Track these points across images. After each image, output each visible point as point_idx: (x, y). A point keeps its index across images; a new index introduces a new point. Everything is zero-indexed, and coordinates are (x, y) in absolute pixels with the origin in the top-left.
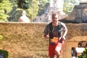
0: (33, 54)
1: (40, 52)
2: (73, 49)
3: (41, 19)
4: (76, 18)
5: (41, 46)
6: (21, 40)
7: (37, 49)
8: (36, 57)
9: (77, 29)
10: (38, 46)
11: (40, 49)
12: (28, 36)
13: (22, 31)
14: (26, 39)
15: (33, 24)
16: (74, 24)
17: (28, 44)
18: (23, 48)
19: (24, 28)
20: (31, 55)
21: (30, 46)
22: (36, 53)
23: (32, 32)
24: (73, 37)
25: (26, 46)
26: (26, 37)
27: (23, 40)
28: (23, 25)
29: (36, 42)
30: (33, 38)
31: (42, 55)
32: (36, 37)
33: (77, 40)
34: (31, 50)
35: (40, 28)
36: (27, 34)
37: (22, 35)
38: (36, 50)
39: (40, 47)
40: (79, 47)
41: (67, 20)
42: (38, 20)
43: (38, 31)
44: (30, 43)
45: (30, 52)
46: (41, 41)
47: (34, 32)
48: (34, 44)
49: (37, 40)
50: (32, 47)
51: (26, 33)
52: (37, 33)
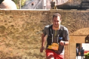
0: (23, 53)
1: (32, 51)
2: (78, 45)
3: (33, 4)
4: (82, 2)
5: (34, 42)
6: (5, 33)
7: (29, 46)
8: (26, 58)
9: (84, 17)
10: (29, 43)
11: (32, 46)
12: (14, 29)
13: (5, 21)
14: (11, 33)
15: (22, 12)
16: (79, 11)
17: (15, 40)
18: (8, 45)
19: (8, 17)
20: (20, 54)
21: (19, 42)
22: (26, 53)
23: (20, 22)
25: (11, 43)
26: (12, 30)
27: (8, 34)
28: (7, 13)
29: (26, 37)
30: (23, 32)
31: (35, 55)
32: (26, 29)
33: (84, 33)
34: (19, 48)
35: (31, 18)
36: (13, 26)
37: (6, 27)
38: (27, 49)
39: (32, 43)
40: (86, 43)
41: (70, 5)
42: (28, 6)
43: (29, 21)
44: (18, 38)
45: (18, 50)
46: (33, 36)
47: (22, 23)
48: (23, 40)
50: (20, 44)
51: (11, 24)
52: (28, 24)
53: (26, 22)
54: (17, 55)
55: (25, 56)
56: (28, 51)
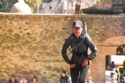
0: (41, 67)
1: (52, 64)
2: (108, 58)
3: (51, 8)
4: (114, 5)
5: (54, 54)
6: (20, 43)
8: (45, 73)
9: (116, 23)
10: (48, 54)
11: (52, 58)
12: (31, 38)
13: (20, 28)
14: (27, 42)
15: (40, 17)
16: (109, 16)
17: (32, 51)
18: (23, 57)
19: (24, 23)
20: (37, 68)
21: (36, 54)
22: (45, 66)
23: (37, 30)
24: (107, 37)
25: (27, 54)
26: (28, 39)
27: (23, 44)
28: (22, 18)
29: (44, 48)
30: (41, 41)
31: (56, 69)
32: (45, 38)
33: (115, 43)
34: (37, 61)
35: (51, 24)
36: (29, 34)
37: (21, 35)
38: (46, 61)
39: (52, 55)
40: (117, 54)
41: (99, 8)
42: (45, 10)
43: (48, 28)
44: (35, 48)
45: (36, 63)
46: (54, 46)
47: (41, 30)
48: (41, 51)
49: (47, 43)
50: (38, 56)
51: (27, 31)
52: (47, 31)
53: (45, 29)
54: (34, 69)
55: (44, 71)
56: (47, 65)
